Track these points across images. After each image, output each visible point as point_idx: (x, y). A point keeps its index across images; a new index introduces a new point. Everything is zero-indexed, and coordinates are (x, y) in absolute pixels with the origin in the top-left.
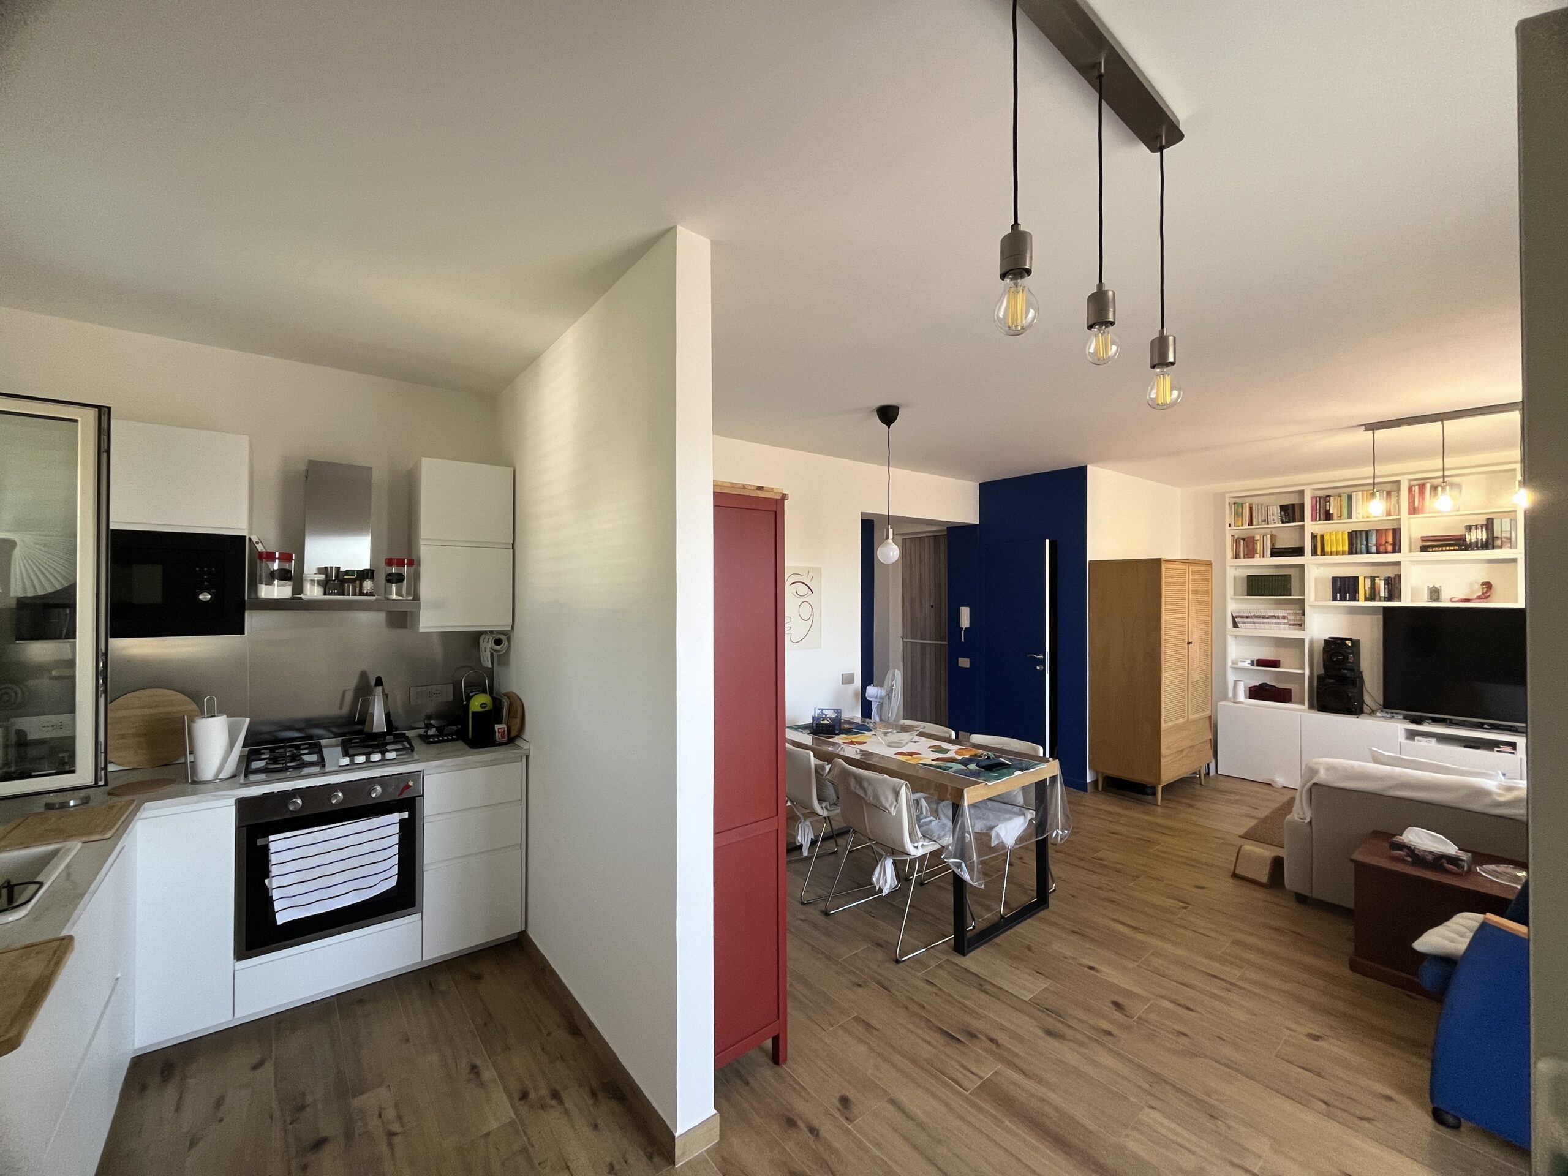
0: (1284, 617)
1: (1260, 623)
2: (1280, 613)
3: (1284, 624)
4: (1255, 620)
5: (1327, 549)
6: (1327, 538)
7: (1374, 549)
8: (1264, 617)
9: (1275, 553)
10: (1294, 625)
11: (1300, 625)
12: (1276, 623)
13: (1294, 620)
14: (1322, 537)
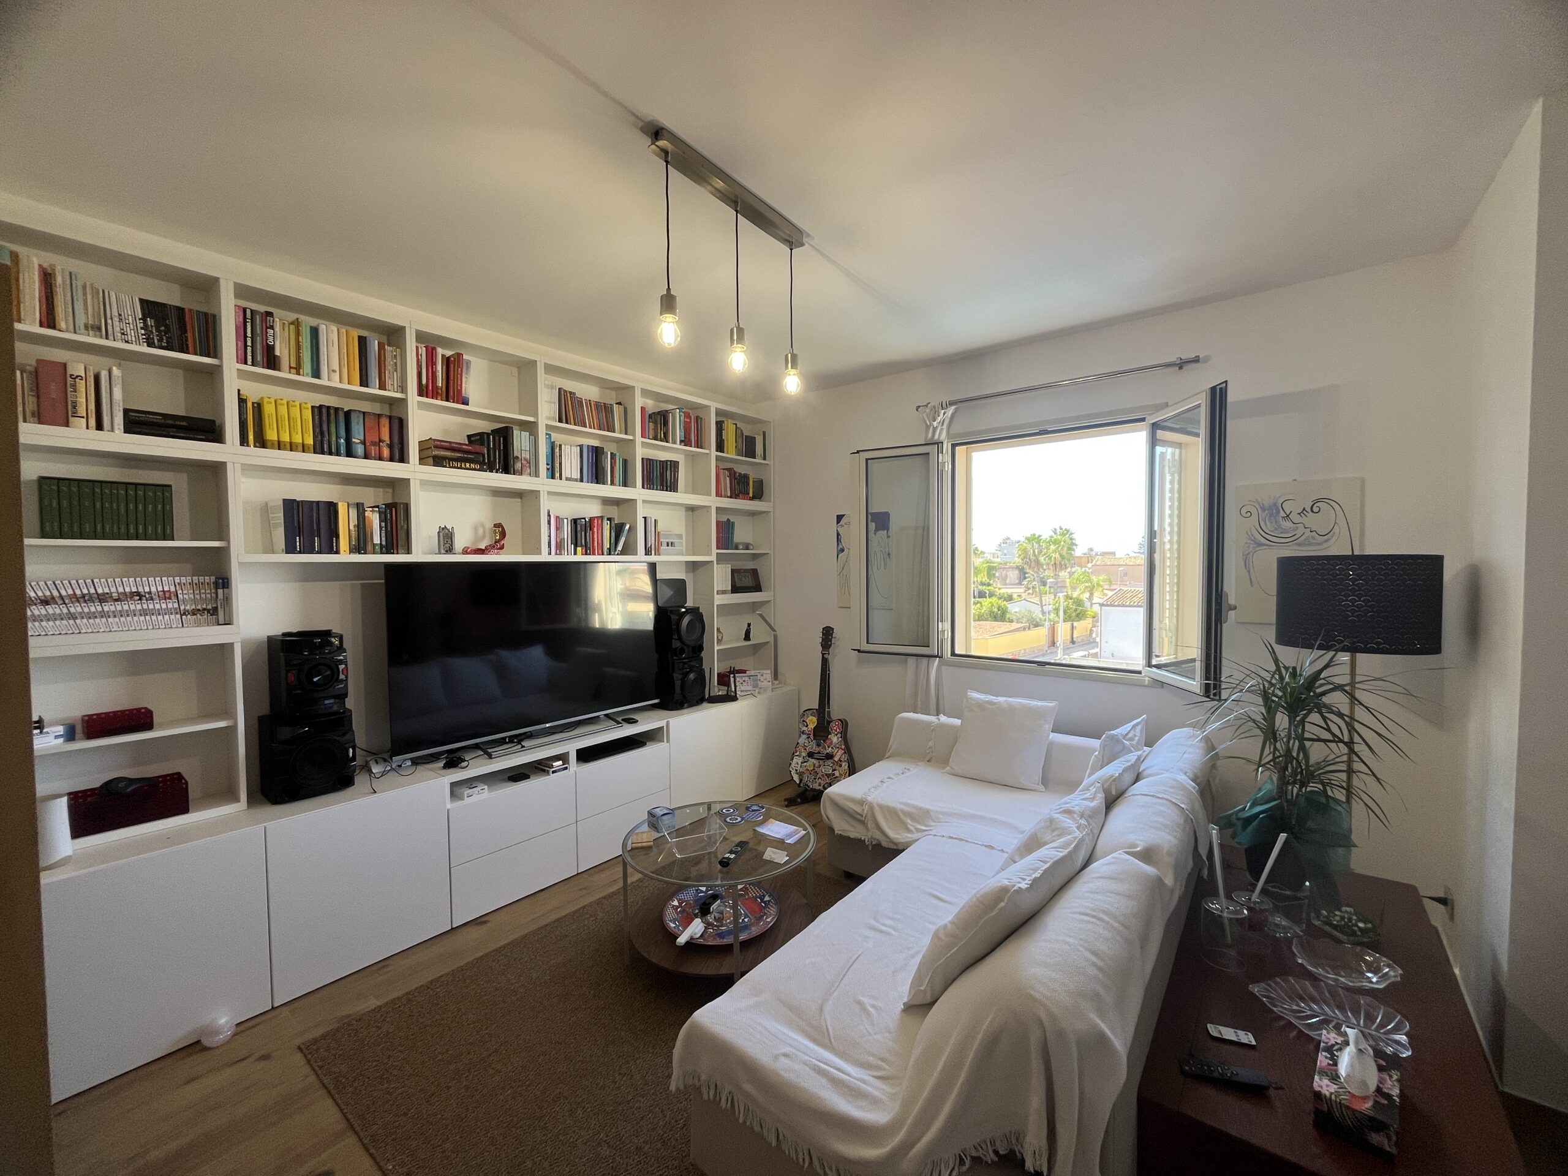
0: (165, 596)
1: (91, 616)
2: (153, 585)
3: (169, 612)
4: (76, 609)
5: (271, 435)
6: (269, 410)
7: (360, 449)
8: (102, 598)
9: (136, 423)
10: (194, 613)
11: (214, 611)
12: (144, 613)
13: (195, 601)
14: (258, 407)
